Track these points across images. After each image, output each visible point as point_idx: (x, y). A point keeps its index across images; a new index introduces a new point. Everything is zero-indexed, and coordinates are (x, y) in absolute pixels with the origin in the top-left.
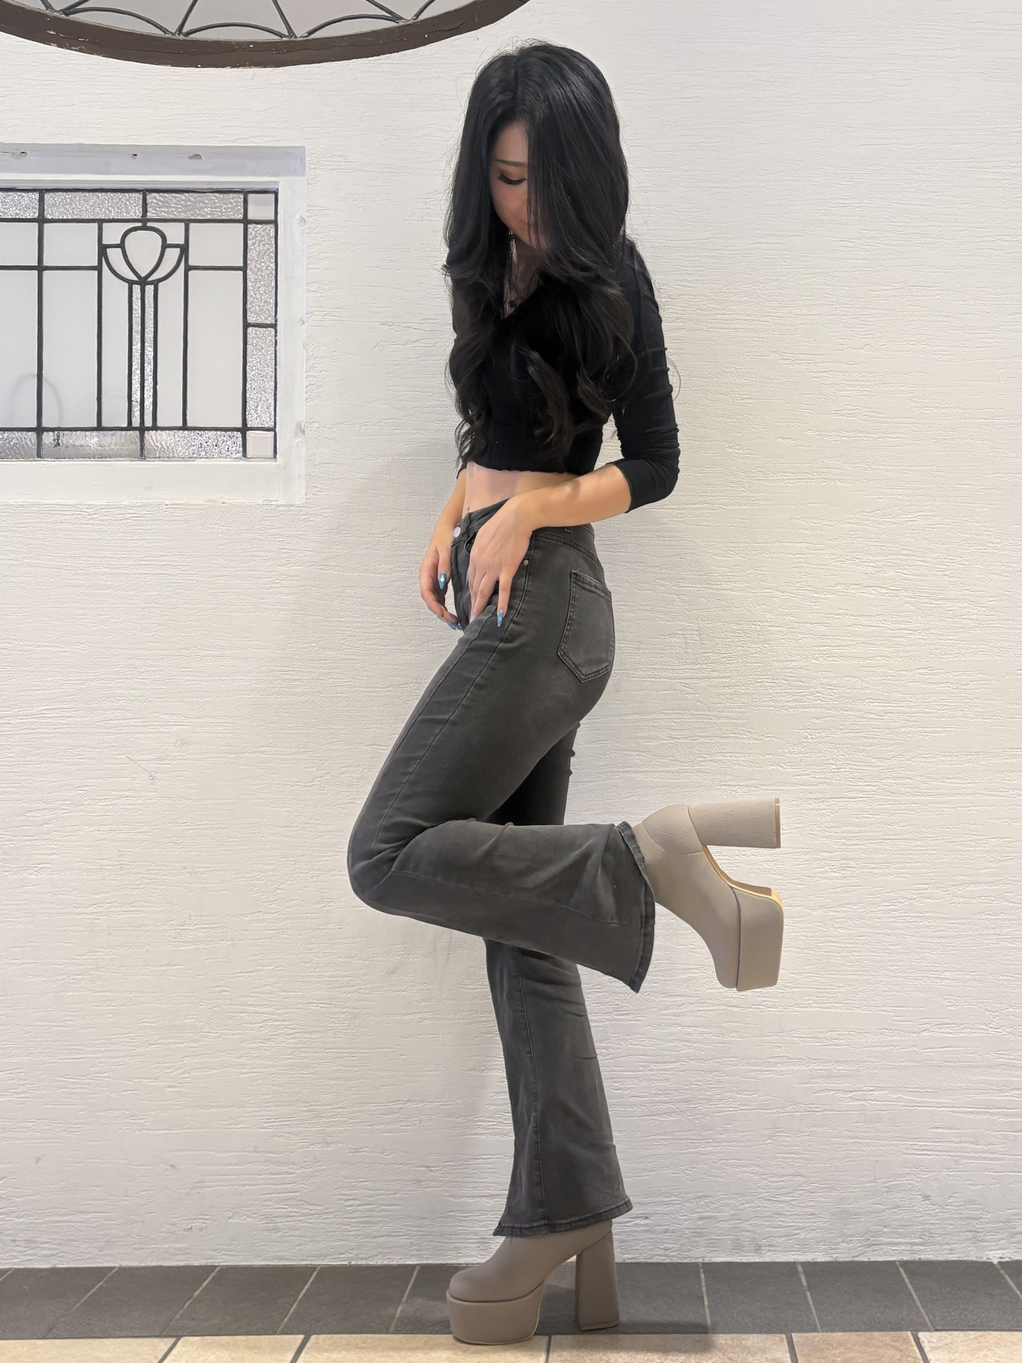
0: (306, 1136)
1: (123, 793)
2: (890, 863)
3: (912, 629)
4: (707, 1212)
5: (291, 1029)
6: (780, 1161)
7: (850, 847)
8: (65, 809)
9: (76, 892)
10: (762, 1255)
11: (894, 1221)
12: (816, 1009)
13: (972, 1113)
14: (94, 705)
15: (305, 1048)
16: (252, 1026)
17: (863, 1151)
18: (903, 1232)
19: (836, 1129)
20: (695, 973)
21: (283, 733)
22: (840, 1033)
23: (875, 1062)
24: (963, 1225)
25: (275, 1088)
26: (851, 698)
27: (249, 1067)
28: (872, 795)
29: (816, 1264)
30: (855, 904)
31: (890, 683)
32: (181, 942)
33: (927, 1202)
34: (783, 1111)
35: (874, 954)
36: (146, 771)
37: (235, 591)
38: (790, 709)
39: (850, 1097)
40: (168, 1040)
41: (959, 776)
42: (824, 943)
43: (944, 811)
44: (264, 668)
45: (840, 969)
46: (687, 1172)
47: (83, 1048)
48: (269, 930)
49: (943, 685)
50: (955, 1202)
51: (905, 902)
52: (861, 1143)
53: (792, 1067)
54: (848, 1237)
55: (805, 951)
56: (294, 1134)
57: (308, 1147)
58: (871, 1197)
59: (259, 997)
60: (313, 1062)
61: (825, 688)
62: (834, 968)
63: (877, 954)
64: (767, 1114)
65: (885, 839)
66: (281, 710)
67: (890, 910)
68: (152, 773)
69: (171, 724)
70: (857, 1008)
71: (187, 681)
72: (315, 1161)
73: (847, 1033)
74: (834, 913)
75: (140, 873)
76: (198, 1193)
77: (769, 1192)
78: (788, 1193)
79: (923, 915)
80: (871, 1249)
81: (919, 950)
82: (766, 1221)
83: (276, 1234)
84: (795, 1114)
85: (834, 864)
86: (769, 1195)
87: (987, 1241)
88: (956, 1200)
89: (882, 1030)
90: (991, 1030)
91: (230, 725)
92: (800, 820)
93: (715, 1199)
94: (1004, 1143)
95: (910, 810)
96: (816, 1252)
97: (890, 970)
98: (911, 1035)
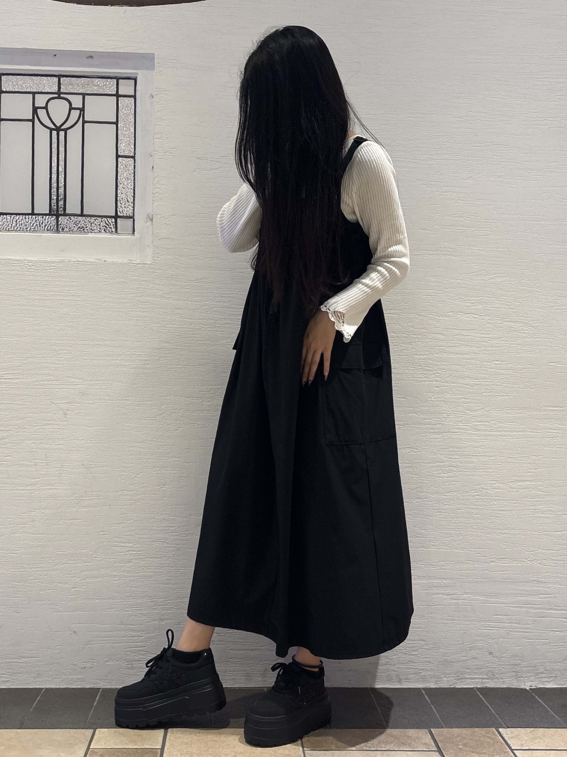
0: (150, 616)
1: (48, 422)
2: (475, 469)
3: (491, 338)
5: (142, 556)
7: (454, 460)
8: (15, 431)
9: (21, 478)
10: (402, 684)
11: (473, 666)
12: (433, 549)
13: (517, 607)
14: (32, 372)
15: (150, 566)
16: (121, 554)
17: (457, 627)
18: (478, 672)
19: (442, 615)
21: (139, 390)
22: (446, 562)
23: (464, 579)
24: (510, 668)
25: (133, 588)
26: (456, 377)
27: (119, 577)
28: (467, 431)
29: (431, 689)
30: (456, 491)
31: (477, 369)
32: (80, 506)
33: (491, 656)
35: (465, 519)
36: (62, 409)
37: (113, 309)
38: (422, 383)
39: (450, 598)
40: (72, 562)
41: (515, 421)
43: (506, 440)
44: (129, 352)
47: (24, 565)
48: (130, 500)
49: (507, 370)
50: (506, 656)
52: (455, 623)
53: (420, 581)
54: (448, 674)
55: (428, 517)
56: (144, 615)
57: (151, 622)
58: (460, 653)
59: (124, 538)
60: (155, 574)
61: (441, 371)
62: (444, 527)
63: (467, 519)
65: (473, 456)
66: (138, 377)
67: (475, 495)
68: (65, 411)
69: (76, 383)
70: (456, 548)
71: (85, 359)
72: (155, 629)
73: (451, 562)
74: (445, 496)
75: (58, 467)
76: (89, 647)
77: (406, 649)
78: (416, 650)
79: (493, 498)
80: (460, 681)
81: (490, 517)
82: (404, 666)
84: (421, 607)
85: (445, 469)
87: (524, 677)
88: (507, 654)
89: (469, 562)
90: (529, 561)
91: (110, 385)
92: (426, 444)
94: (533, 624)
95: (487, 440)
96: (431, 682)
97: (474, 528)
98: (484, 564)
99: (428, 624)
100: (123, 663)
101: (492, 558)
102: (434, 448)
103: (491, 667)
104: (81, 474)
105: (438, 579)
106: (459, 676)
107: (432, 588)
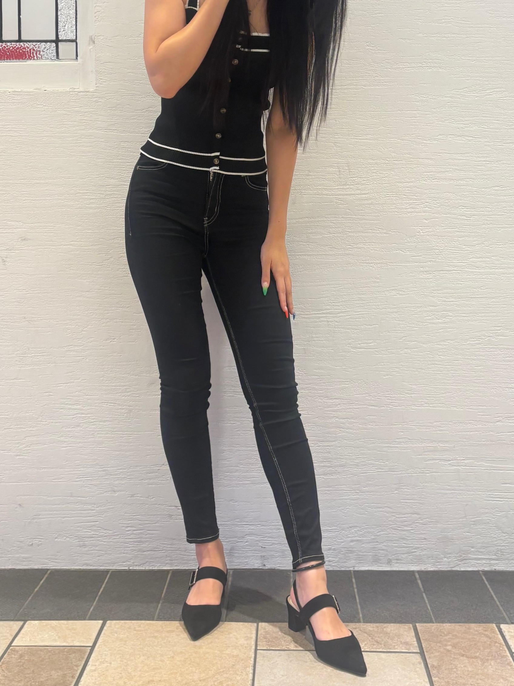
0: (102, 487)
2: (475, 313)
3: (489, 161)
4: (356, 537)
5: (92, 419)
6: (403, 505)
7: (449, 303)
10: (392, 566)
11: (478, 544)
12: (426, 408)
15: (101, 431)
16: (68, 417)
17: (457, 498)
18: (484, 551)
19: (439, 484)
20: (348, 384)
21: (85, 232)
22: (442, 423)
23: (465, 441)
25: (83, 456)
27: (67, 443)
28: (463, 268)
29: (427, 572)
31: (475, 196)
32: (22, 365)
34: (405, 473)
35: (465, 372)
38: (408, 214)
39: (449, 464)
40: (16, 426)
42: (431, 365)
43: (511, 279)
44: (72, 191)
45: (443, 382)
46: (343, 511)
48: (78, 357)
49: (510, 197)
51: (486, 338)
52: (456, 493)
53: (411, 445)
54: (448, 554)
55: (419, 370)
57: (103, 494)
58: (463, 528)
59: (72, 399)
61: (432, 199)
62: (438, 381)
63: (467, 372)
64: (395, 474)
65: (471, 298)
66: (83, 218)
67: (475, 343)
69: (15, 227)
70: (454, 407)
72: (107, 502)
73: (447, 423)
74: (439, 346)
76: (36, 522)
77: (396, 524)
79: (497, 347)
80: (463, 562)
81: (495, 370)
82: (395, 543)
83: (83, 549)
84: (413, 474)
85: (437, 314)
86: (396, 526)
89: (470, 421)
91: (52, 227)
92: (415, 285)
93: (361, 528)
95: (489, 279)
96: (427, 564)
97: (476, 383)
98: (489, 424)
99: (423, 495)
100: (73, 539)
101: (498, 417)
102: (425, 290)
103: (500, 546)
104: (22, 328)
105: (434, 443)
106: (462, 556)
107: (426, 453)
